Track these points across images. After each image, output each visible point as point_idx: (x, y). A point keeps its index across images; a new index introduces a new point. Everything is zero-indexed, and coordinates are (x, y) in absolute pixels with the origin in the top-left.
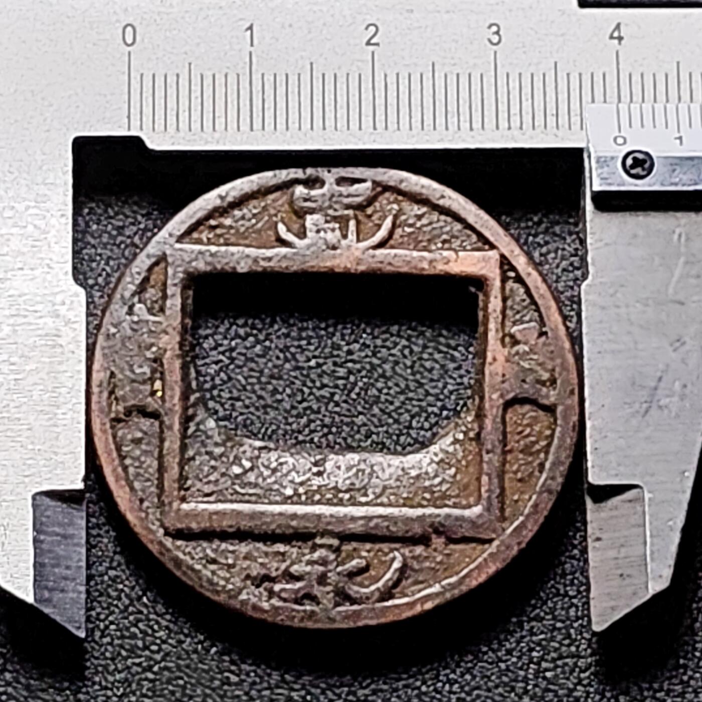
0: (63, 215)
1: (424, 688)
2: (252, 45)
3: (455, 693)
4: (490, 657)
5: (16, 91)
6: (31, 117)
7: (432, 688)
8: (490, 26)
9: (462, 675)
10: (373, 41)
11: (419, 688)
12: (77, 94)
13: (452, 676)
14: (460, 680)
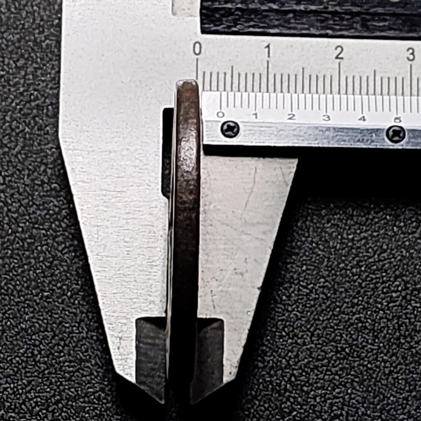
0: (156, 155)
1: (369, 366)
2: (269, 56)
3: (387, 367)
4: (406, 346)
5: (130, 81)
6: (139, 96)
7: (374, 365)
8: (408, 50)
9: (391, 357)
10: (340, 56)
11: (366, 366)
12: (166, 83)
13: (385, 358)
14: (390, 360)
